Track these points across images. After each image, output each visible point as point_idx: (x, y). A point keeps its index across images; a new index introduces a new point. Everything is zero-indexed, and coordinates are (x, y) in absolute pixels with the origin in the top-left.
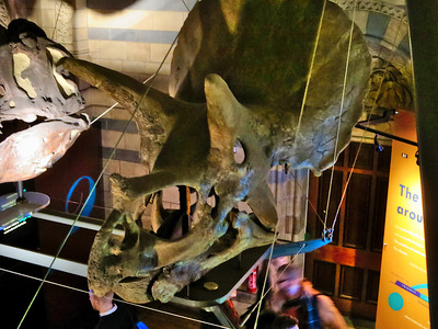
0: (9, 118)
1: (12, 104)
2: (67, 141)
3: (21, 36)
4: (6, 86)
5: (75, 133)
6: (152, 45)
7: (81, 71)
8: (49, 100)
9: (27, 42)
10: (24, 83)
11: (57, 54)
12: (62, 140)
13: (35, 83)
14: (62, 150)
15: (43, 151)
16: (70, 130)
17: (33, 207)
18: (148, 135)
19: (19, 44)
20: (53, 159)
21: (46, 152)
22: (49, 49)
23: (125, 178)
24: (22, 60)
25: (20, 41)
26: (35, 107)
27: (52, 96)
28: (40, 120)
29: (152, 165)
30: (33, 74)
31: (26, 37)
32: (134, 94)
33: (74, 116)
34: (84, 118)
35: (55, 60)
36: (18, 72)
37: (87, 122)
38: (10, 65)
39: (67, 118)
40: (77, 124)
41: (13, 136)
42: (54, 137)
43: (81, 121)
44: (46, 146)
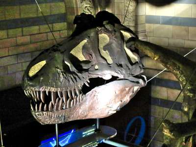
0: (94, 76)
1: (97, 67)
2: (131, 94)
3: (104, 23)
4: (93, 55)
5: (136, 88)
6: (190, 28)
7: (145, 49)
8: (121, 66)
9: (108, 27)
10: (105, 54)
11: (127, 35)
12: (128, 93)
13: (112, 54)
14: (127, 99)
15: (115, 99)
16: (133, 86)
17: (106, 136)
18: (189, 94)
19: (103, 28)
20: (121, 105)
21: (117, 100)
22: (122, 32)
23: (172, 124)
24: (105, 39)
25: (104, 26)
26: (111, 70)
27: (122, 63)
28: (114, 78)
29: (191, 115)
30: (111, 48)
31: (108, 24)
32: (180, 66)
33: (137, 77)
34: (143, 79)
35: (126, 39)
36: (101, 46)
37: (144, 81)
38: (96, 42)
39: (131, 78)
40: (138, 83)
41: (96, 88)
42: (122, 90)
43: (141, 81)
44: (117, 96)
